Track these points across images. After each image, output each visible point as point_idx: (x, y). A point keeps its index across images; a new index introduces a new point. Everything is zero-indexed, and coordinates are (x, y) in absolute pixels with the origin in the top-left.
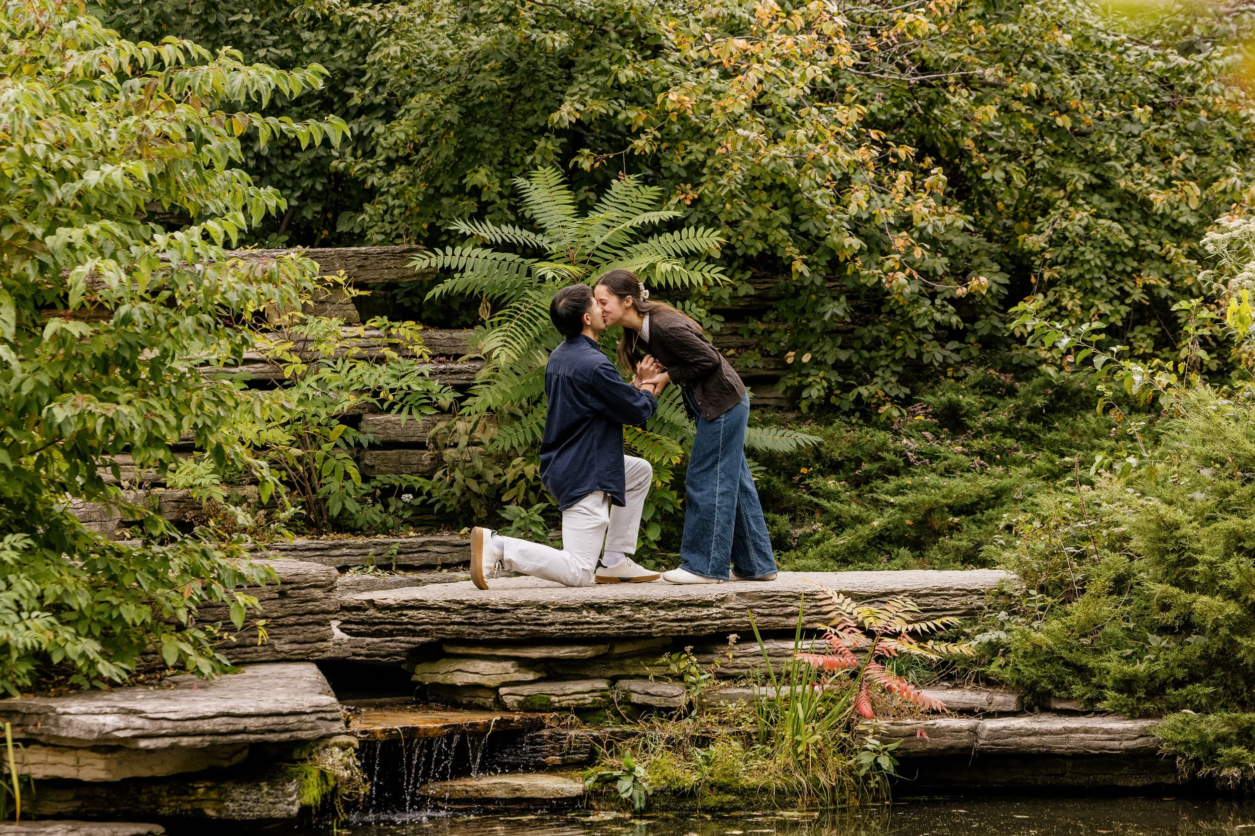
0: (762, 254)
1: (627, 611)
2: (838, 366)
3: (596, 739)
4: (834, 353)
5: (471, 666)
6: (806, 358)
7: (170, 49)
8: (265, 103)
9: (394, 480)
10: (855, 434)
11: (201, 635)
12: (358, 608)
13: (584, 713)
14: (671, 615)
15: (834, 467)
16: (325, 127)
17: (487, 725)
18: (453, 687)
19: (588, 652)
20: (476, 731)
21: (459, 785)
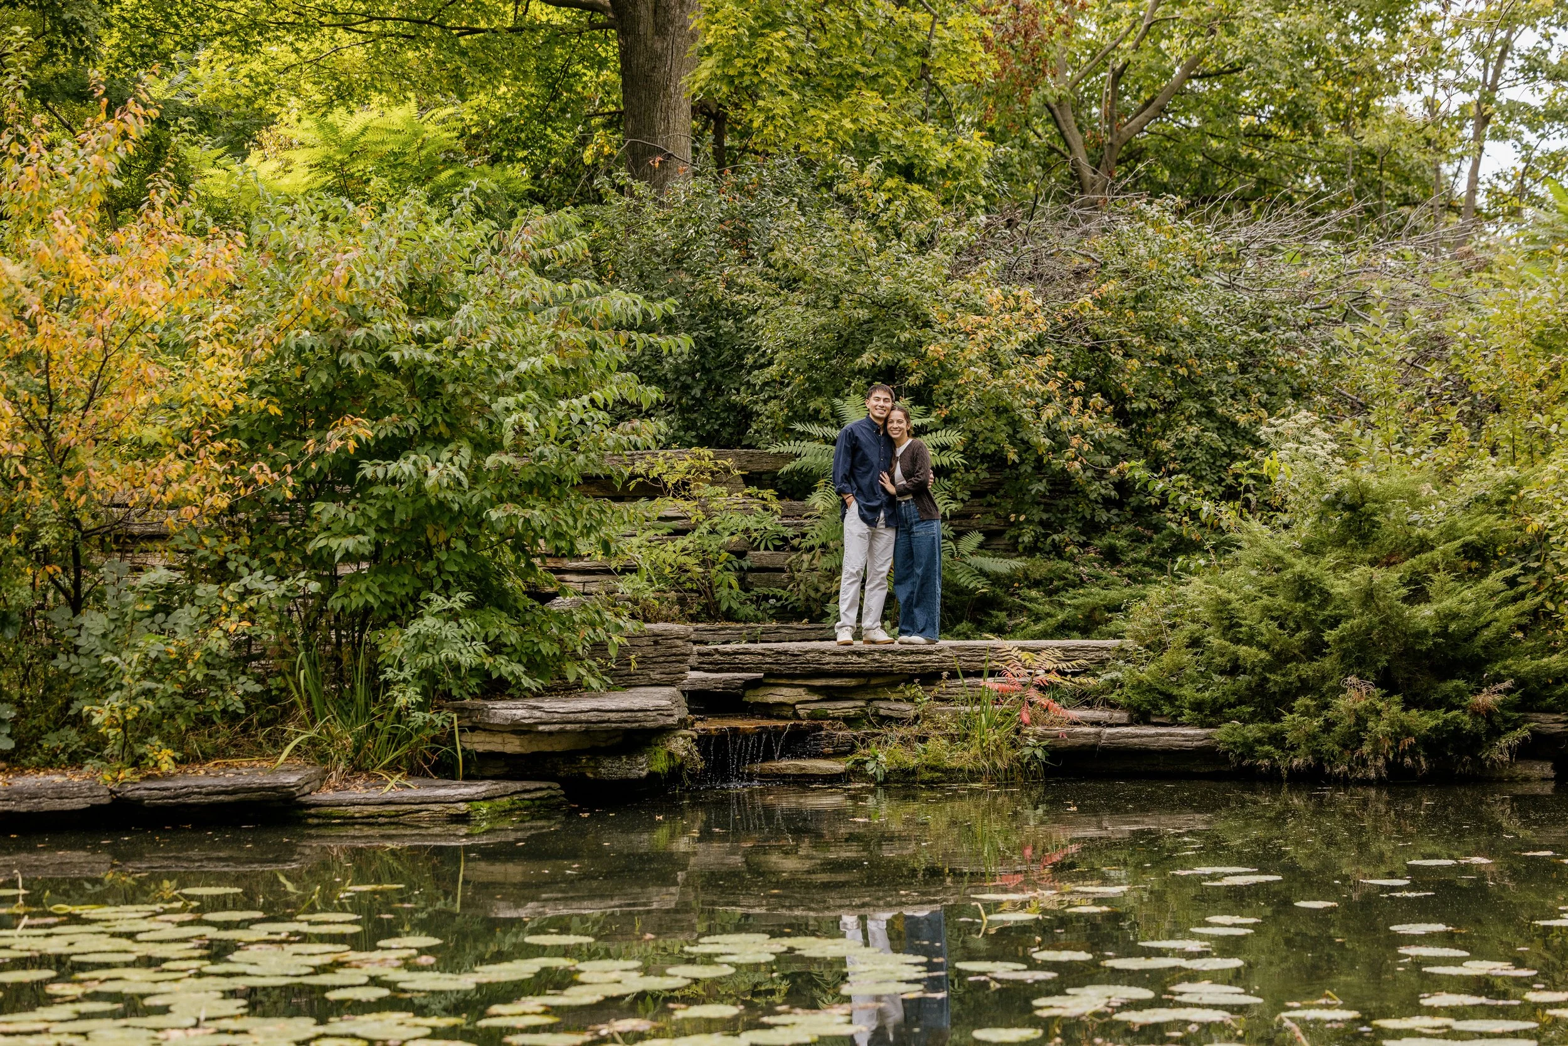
0: (994, 453)
1: (877, 656)
2: (1041, 523)
3: (855, 737)
4: (1038, 514)
5: (777, 691)
6: (1022, 518)
7: (576, 286)
8: (639, 322)
9: (764, 591)
10: (1050, 564)
11: (594, 664)
12: (708, 654)
13: (850, 721)
14: (906, 659)
15: (1036, 584)
16: (678, 340)
17: (784, 728)
18: (767, 705)
19: (853, 682)
20: (777, 732)
21: (767, 765)
